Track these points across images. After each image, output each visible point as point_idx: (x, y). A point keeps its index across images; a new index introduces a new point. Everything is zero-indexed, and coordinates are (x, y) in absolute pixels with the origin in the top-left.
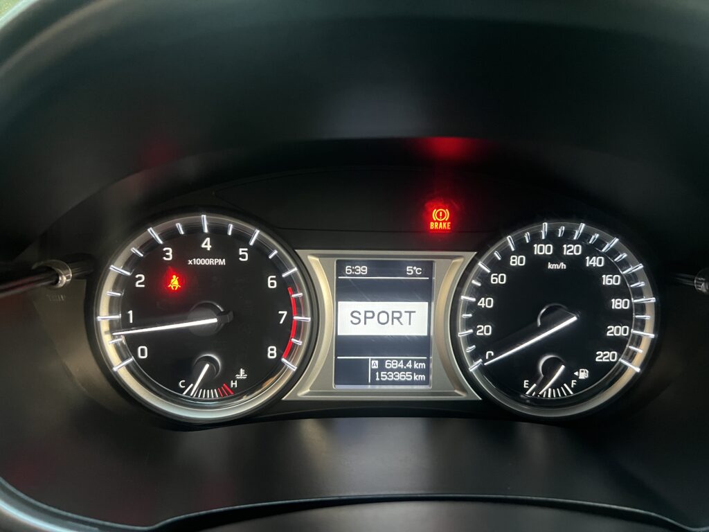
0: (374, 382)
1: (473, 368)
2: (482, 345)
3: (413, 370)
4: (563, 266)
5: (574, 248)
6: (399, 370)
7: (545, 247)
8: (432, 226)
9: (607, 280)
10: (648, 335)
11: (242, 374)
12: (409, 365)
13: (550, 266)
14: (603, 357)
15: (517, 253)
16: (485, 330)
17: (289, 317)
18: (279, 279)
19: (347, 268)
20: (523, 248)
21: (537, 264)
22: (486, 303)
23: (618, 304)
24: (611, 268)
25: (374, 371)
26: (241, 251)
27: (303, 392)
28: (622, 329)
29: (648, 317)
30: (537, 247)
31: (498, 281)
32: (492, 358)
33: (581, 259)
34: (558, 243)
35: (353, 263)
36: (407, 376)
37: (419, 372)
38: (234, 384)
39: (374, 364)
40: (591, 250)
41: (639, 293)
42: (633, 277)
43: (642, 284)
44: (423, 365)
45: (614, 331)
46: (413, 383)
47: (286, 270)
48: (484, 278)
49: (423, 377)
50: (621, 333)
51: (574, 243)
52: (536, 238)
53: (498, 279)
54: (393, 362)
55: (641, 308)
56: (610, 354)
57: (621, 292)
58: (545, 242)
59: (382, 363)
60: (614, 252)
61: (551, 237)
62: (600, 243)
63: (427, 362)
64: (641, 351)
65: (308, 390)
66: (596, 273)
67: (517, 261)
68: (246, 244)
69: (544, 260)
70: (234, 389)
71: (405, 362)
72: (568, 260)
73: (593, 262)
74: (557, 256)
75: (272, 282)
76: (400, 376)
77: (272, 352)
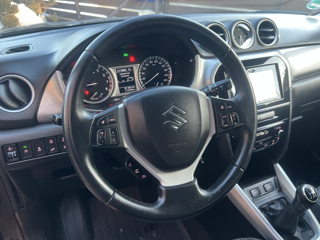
0: (126, 92)
1: (143, 86)
2: (144, 82)
3: (133, 88)
4: (155, 65)
5: (156, 61)
6: (131, 89)
7: (151, 62)
8: (131, 60)
9: (163, 66)
10: (171, 75)
11: (102, 94)
12: (132, 87)
13: (153, 65)
14: (165, 80)
15: (147, 63)
16: (144, 79)
17: (109, 82)
18: (105, 74)
19: (117, 71)
20: (148, 62)
21: (150, 65)
22: (143, 73)
23: (165, 70)
24: (163, 64)
25: (126, 90)
26: (97, 70)
27: (114, 95)
28: (167, 74)
29: (171, 72)
30: (150, 62)
31: (145, 69)
32: (146, 83)
33: (158, 63)
34: (153, 60)
35: (118, 69)
36: (132, 90)
37: (134, 88)
38: (101, 96)
39: (126, 88)
40: (159, 61)
41: (168, 68)
42: (167, 65)
43: (168, 66)
44: (135, 87)
45: (166, 75)
46: (133, 91)
47: (106, 72)
48: (142, 69)
49: (135, 89)
50: (167, 75)
51: (156, 60)
52: (149, 60)
53: (144, 69)
54: (129, 87)
55: (169, 70)
56: (166, 80)
57: (166, 68)
58: (151, 61)
59: (127, 88)
60: (162, 61)
61: (152, 60)
62: (160, 59)
63: (135, 86)
64: (171, 78)
65: (115, 95)
66: (161, 65)
67: (147, 65)
68: (98, 69)
69: (152, 64)
70: (101, 97)
71: (131, 87)
72: (155, 63)
73: (160, 63)
74: (154, 63)
75: (104, 75)
76: (131, 90)
77: (107, 89)
